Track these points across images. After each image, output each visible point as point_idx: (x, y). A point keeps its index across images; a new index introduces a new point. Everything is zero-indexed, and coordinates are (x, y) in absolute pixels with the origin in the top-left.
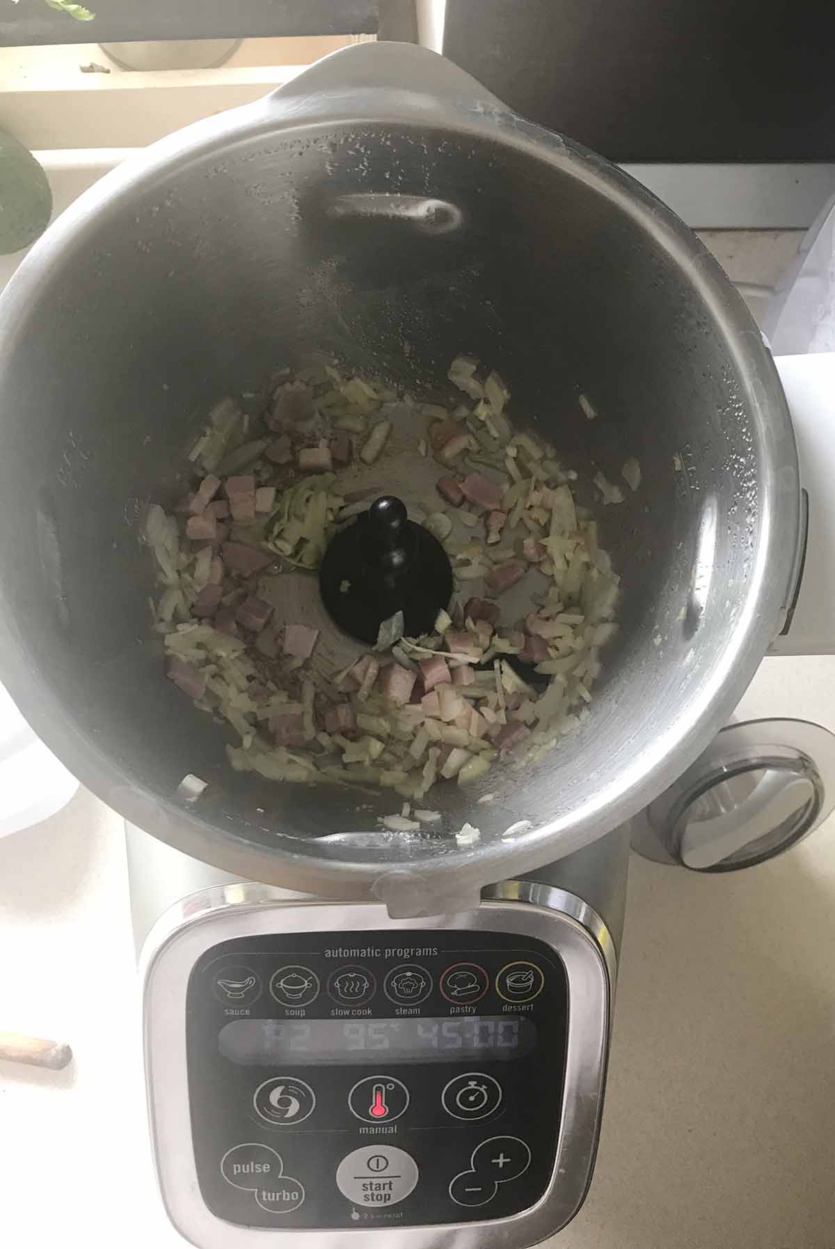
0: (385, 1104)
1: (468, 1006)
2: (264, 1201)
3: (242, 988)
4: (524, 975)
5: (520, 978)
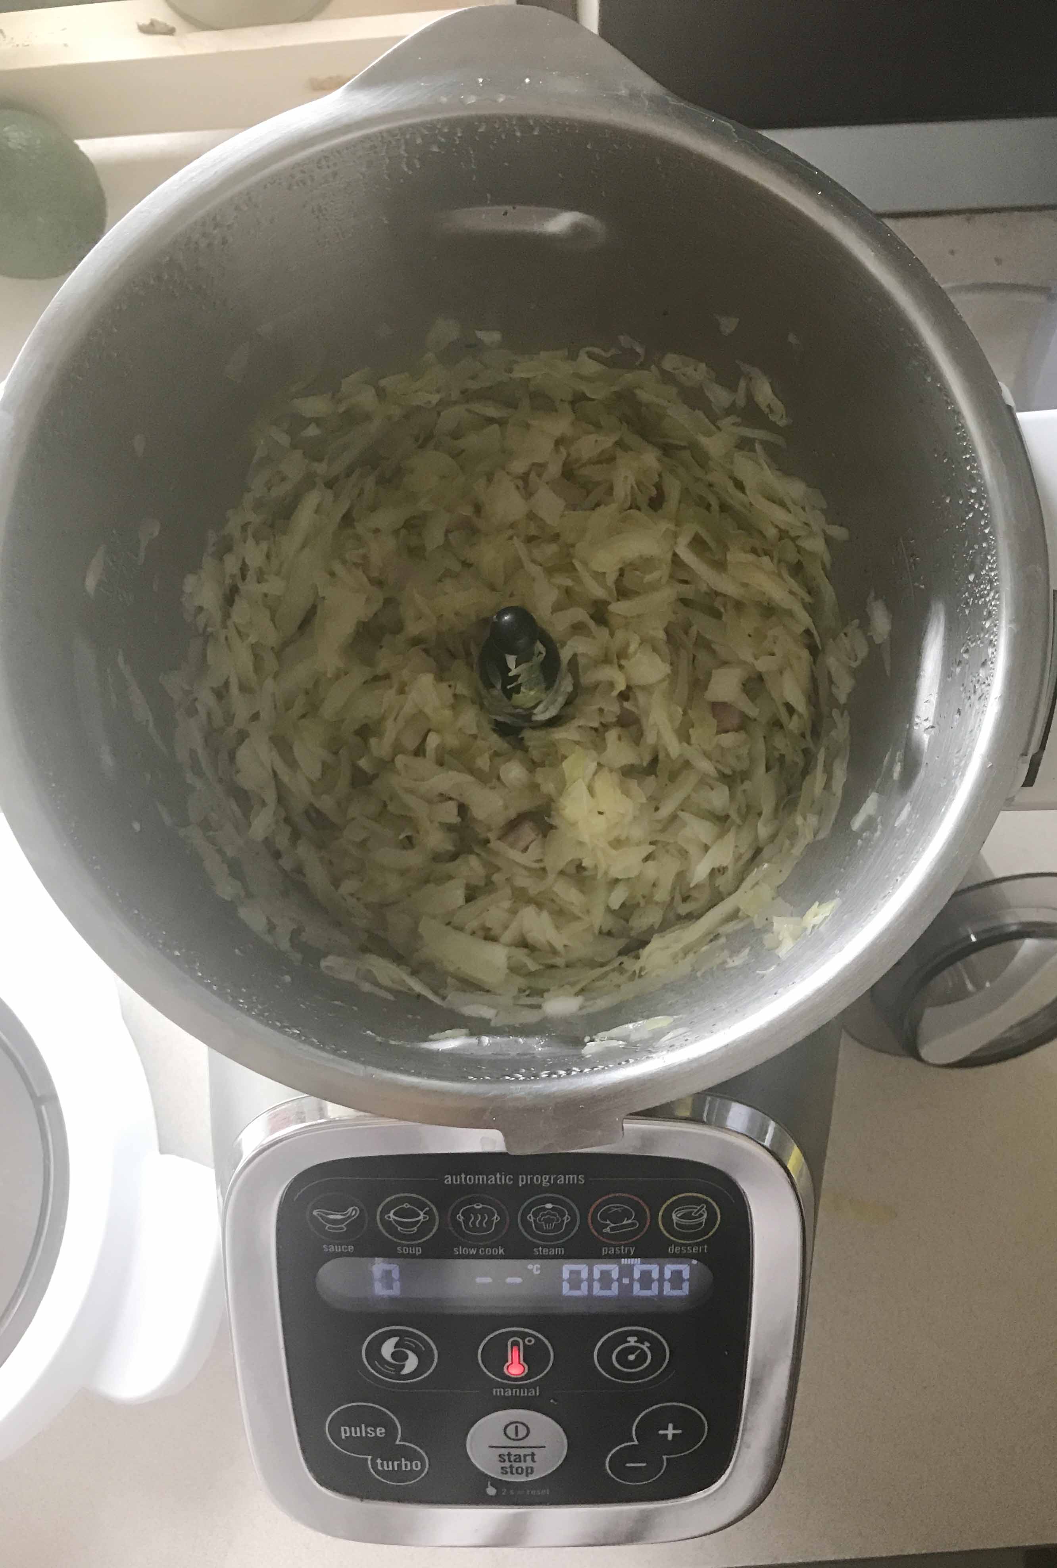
0: (523, 1361)
1: (625, 1246)
2: (379, 1470)
3: (341, 1221)
4: (695, 1210)
5: (691, 1212)
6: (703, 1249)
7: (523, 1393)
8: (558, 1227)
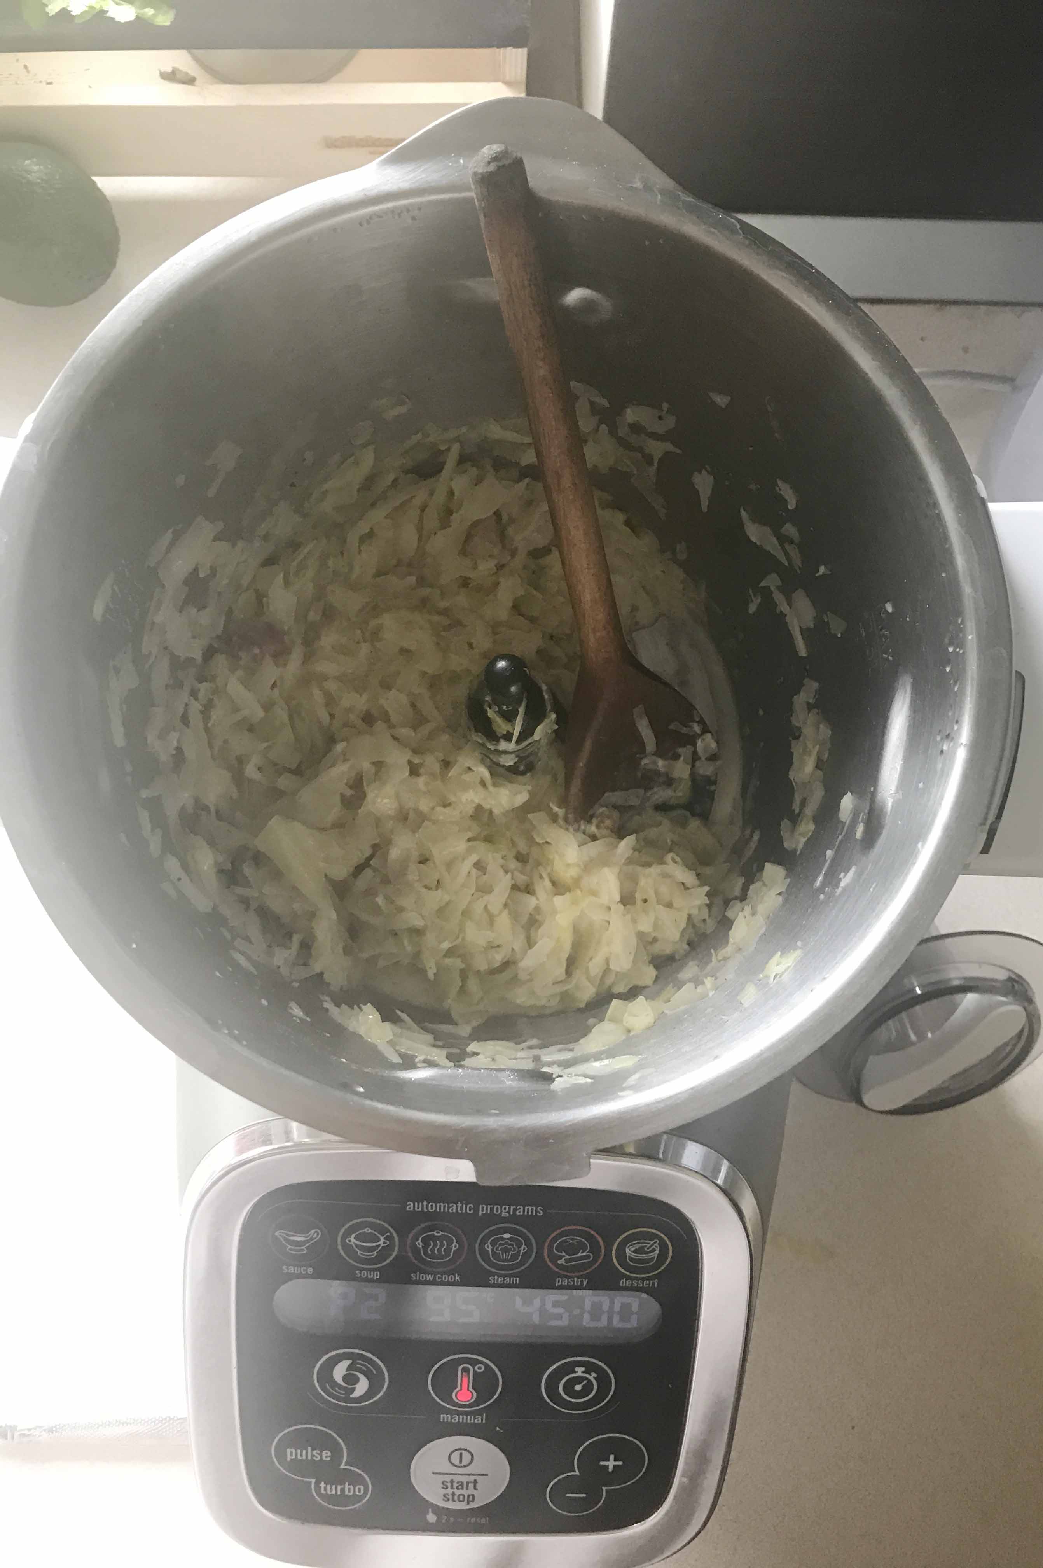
0: (474, 1388)
1: (578, 1277)
2: (323, 1494)
3: (305, 1242)
4: (647, 1244)
5: (643, 1247)
6: (654, 1284)
7: (470, 1420)
8: (514, 1257)
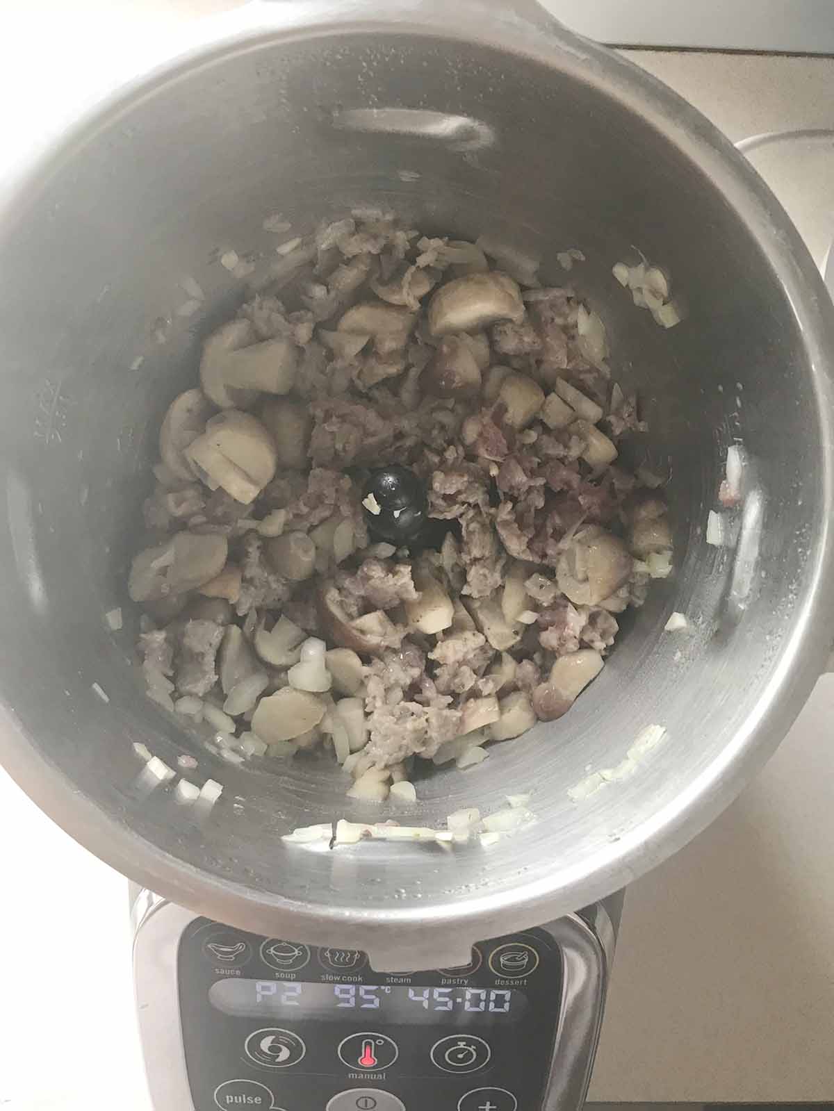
0: (375, 1056)
1: (460, 978)
3: (230, 953)
4: (518, 955)
5: (514, 957)
6: (523, 983)
7: (374, 1077)
